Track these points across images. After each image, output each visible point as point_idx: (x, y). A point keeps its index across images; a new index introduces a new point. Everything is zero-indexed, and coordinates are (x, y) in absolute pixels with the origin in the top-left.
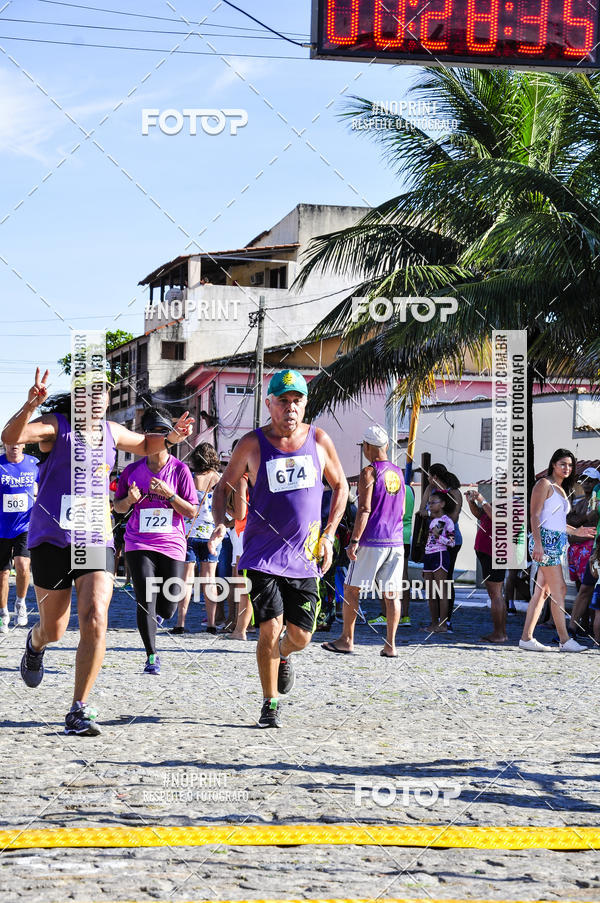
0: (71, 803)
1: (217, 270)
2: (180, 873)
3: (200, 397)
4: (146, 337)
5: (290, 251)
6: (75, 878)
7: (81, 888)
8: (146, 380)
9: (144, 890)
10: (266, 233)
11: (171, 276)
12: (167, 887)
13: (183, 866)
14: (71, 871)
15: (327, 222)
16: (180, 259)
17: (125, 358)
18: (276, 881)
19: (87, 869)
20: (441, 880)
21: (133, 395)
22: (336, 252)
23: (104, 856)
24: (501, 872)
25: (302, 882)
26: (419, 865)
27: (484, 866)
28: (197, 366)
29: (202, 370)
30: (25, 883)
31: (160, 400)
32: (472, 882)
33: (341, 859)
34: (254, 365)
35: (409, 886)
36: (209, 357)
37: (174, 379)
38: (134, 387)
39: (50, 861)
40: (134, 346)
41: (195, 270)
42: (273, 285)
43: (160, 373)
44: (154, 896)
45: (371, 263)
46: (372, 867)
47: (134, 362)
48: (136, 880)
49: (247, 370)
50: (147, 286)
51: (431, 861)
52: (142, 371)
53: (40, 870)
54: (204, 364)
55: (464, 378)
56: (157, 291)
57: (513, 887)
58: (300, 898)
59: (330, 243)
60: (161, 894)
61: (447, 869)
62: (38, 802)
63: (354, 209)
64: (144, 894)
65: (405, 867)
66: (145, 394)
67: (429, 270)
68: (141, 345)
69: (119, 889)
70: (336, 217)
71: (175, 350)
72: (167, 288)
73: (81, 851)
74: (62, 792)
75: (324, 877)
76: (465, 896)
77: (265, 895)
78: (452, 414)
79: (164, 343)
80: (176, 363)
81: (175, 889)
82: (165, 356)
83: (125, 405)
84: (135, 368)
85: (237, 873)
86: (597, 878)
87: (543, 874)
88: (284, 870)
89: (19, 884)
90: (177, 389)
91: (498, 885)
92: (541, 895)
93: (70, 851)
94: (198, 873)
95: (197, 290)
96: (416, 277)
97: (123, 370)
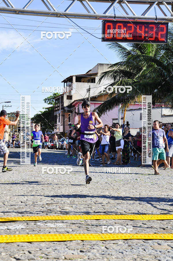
0: (49, 209)
1: (79, 79)
2: (73, 227)
3: (75, 108)
4: (63, 94)
5: (96, 74)
8: (63, 104)
10: (90, 70)
11: (69, 80)
13: (74, 225)
15: (105, 68)
16: (71, 76)
17: (59, 99)
18: (95, 229)
21: (60, 107)
22: (107, 75)
23: (56, 222)
24: (146, 226)
25: (101, 229)
26: (127, 224)
27: (142, 225)
28: (75, 101)
29: (76, 102)
30: (39, 229)
31: (66, 109)
32: (139, 228)
33: (109, 223)
36: (78, 99)
37: (70, 104)
38: (60, 106)
39: (44, 223)
40: (60, 96)
41: (74, 79)
42: (92, 82)
43: (66, 103)
45: (115, 78)
46: (117, 225)
47: (60, 100)
50: (63, 83)
51: (130, 223)
52: (62, 102)
53: (42, 226)
54: (76, 100)
55: (136, 103)
56: (66, 84)
57: (148, 230)
58: (100, 233)
59: (105, 74)
62: (41, 208)
66: (63, 108)
67: (128, 80)
68: (62, 96)
71: (70, 97)
72: (68, 83)
73: (51, 221)
74: (47, 206)
76: (138, 232)
77: (93, 232)
78: (133, 112)
79: (67, 96)
80: (70, 100)
81: (73, 231)
82: (67, 99)
83: (58, 110)
84: (60, 101)
85: (86, 227)
86: (167, 227)
87: (155, 226)
88: (97, 226)
89: (38, 229)
90: (70, 106)
91: (145, 229)
92: (155, 232)
93: (49, 221)
94: (78, 227)
95: (75, 84)
96: (125, 82)
97: (58, 102)
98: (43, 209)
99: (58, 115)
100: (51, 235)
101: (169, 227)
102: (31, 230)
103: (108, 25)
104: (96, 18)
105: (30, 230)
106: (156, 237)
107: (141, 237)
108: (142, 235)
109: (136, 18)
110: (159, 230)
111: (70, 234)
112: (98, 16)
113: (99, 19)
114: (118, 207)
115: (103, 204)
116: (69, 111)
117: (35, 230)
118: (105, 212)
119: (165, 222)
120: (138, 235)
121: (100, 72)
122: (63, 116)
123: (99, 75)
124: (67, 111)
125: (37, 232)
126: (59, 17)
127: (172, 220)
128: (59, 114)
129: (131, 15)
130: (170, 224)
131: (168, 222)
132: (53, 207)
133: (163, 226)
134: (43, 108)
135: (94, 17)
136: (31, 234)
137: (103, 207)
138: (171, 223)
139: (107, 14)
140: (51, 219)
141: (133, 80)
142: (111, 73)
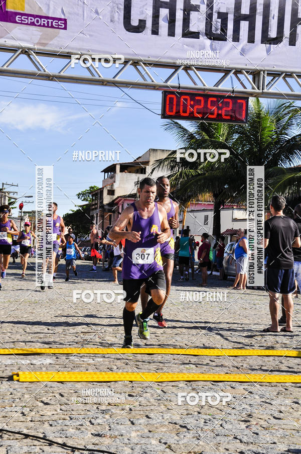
0: (85, 339)
1: (125, 168)
2: (118, 363)
3: (119, 207)
4: (103, 188)
5: (147, 163)
6: (87, 364)
7: (89, 367)
8: (103, 201)
9: (108, 368)
10: (140, 157)
11: (111, 169)
12: (115, 368)
13: (119, 360)
14: (86, 361)
15: (158, 154)
16: (113, 165)
17: (96, 194)
18: (147, 366)
19: (91, 361)
20: (196, 366)
21: (99, 206)
22: (162, 164)
23: (95, 356)
24: (214, 364)
25: (155, 366)
26: (190, 361)
27: (209, 362)
28: (118, 197)
29: (120, 199)
30: (73, 365)
31: (106, 207)
32: (205, 367)
33: (166, 359)
34: (136, 197)
35: (187, 368)
36: (122, 195)
37: (111, 201)
38: (99, 203)
39: (80, 358)
40: (99, 191)
41: (118, 168)
42: (142, 173)
43: (107, 199)
44: (111, 370)
45: (172, 168)
46: (176, 361)
47: (99, 195)
48: (106, 365)
49: (133, 199)
50: (103, 173)
51: (194, 360)
52: (102, 198)
53: (77, 361)
54: (120, 197)
55: (199, 202)
56: (106, 174)
57: (218, 369)
58: (155, 372)
59: (160, 162)
60: (113, 370)
61: (198, 363)
62: (75, 338)
63: (167, 150)
64: (108, 370)
65: (186, 362)
66: (102, 206)
67: (190, 171)
68: (101, 190)
69: (101, 368)
70: (161, 153)
71: (111, 192)
72: (109, 173)
73: (89, 355)
74: (82, 335)
75: (161, 365)
76: (204, 372)
77: (144, 371)
78: (196, 214)
79: (108, 190)
80: (112, 196)
81: (118, 368)
82: (108, 194)
83: (96, 209)
84: (99, 198)
85: (136, 363)
86: (242, 366)
87: (227, 364)
88: (149, 362)
89: (71, 365)
90: (112, 204)
91: (213, 368)
92: (226, 372)
93: (85, 355)
94: (124, 363)
95: (119, 175)
96: (186, 174)
97: (96, 198)
98: (77, 340)
99: (95, 215)
100: (90, 374)
101: (245, 365)
102: (62, 366)
103: (170, 98)
104: (154, 87)
105: (60, 366)
106: (229, 378)
107: (209, 378)
108: (210, 376)
109: (207, 90)
110: (232, 369)
111: (114, 373)
112: (157, 85)
113: (158, 89)
114: (177, 339)
115: (157, 335)
116: (110, 211)
117: (67, 366)
118: (159, 345)
119: (239, 359)
120: (205, 376)
121: (152, 160)
122: (102, 217)
123: (151, 163)
124: (107, 211)
125: (70, 369)
126: (106, 85)
127: (248, 357)
128: (97, 214)
129: (200, 86)
130: (245, 362)
131: (243, 359)
132: (90, 336)
133: (236, 365)
134: (76, 206)
135: (151, 86)
136: (62, 371)
137: (157, 338)
138: (248, 360)
139: (169, 83)
140: (89, 353)
141: (196, 172)
142: (167, 162)
